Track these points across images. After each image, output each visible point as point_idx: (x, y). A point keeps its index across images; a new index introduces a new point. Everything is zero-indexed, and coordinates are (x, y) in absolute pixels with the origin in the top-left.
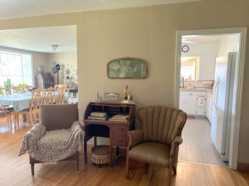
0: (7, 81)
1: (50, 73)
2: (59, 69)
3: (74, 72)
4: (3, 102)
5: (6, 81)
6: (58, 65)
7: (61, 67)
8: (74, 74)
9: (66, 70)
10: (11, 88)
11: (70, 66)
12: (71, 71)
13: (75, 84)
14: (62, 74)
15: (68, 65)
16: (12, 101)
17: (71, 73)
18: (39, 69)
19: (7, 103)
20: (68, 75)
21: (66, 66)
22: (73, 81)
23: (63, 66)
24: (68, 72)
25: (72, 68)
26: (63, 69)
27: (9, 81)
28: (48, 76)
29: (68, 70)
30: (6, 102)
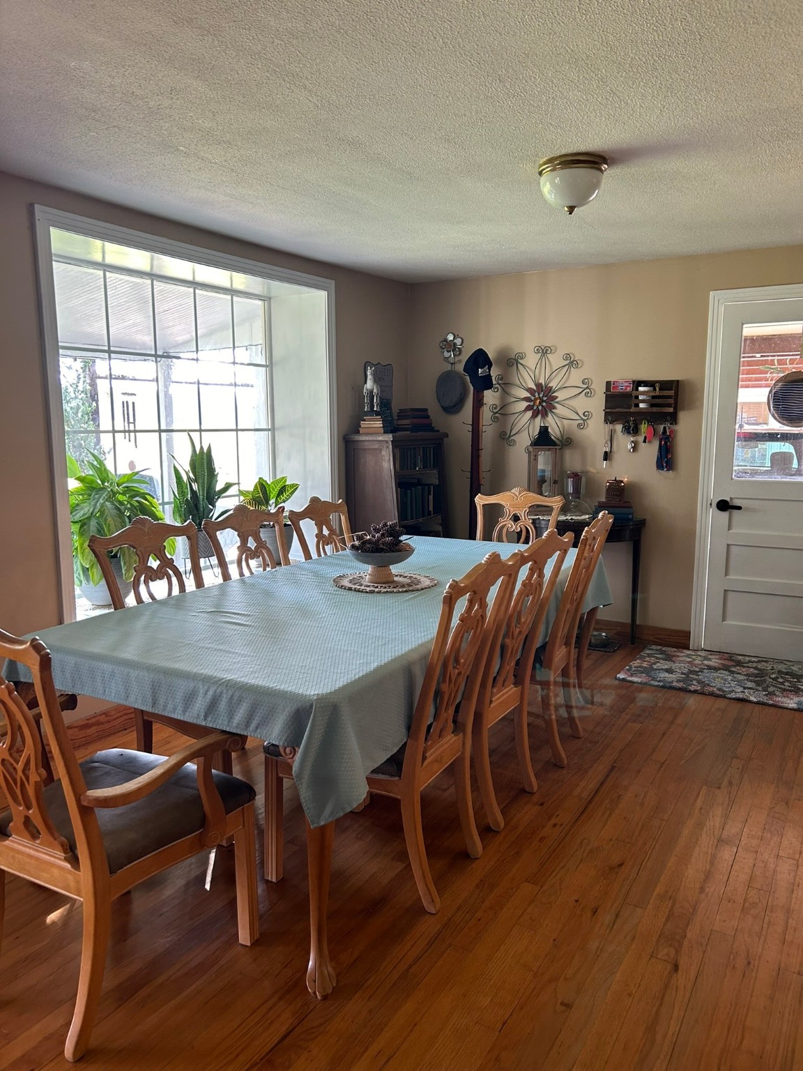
0: (188, 468)
1: (423, 413)
2: (486, 383)
3: (582, 404)
4: (189, 699)
5: (184, 464)
6: (480, 358)
7: (494, 372)
8: (587, 415)
9: (529, 390)
10: (222, 526)
11: (556, 360)
12: (561, 395)
13: (591, 482)
14: (502, 412)
15: (544, 351)
16: (283, 695)
17: (560, 410)
18: (370, 384)
19: (231, 716)
20: (538, 422)
21: (531, 360)
22: (572, 461)
23: (511, 361)
24: (543, 400)
25: (576, 377)
26: (506, 385)
27: (203, 464)
28: (415, 428)
29: (539, 385)
30: (223, 705)
